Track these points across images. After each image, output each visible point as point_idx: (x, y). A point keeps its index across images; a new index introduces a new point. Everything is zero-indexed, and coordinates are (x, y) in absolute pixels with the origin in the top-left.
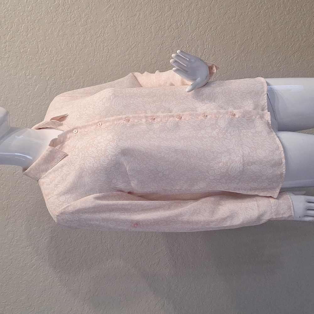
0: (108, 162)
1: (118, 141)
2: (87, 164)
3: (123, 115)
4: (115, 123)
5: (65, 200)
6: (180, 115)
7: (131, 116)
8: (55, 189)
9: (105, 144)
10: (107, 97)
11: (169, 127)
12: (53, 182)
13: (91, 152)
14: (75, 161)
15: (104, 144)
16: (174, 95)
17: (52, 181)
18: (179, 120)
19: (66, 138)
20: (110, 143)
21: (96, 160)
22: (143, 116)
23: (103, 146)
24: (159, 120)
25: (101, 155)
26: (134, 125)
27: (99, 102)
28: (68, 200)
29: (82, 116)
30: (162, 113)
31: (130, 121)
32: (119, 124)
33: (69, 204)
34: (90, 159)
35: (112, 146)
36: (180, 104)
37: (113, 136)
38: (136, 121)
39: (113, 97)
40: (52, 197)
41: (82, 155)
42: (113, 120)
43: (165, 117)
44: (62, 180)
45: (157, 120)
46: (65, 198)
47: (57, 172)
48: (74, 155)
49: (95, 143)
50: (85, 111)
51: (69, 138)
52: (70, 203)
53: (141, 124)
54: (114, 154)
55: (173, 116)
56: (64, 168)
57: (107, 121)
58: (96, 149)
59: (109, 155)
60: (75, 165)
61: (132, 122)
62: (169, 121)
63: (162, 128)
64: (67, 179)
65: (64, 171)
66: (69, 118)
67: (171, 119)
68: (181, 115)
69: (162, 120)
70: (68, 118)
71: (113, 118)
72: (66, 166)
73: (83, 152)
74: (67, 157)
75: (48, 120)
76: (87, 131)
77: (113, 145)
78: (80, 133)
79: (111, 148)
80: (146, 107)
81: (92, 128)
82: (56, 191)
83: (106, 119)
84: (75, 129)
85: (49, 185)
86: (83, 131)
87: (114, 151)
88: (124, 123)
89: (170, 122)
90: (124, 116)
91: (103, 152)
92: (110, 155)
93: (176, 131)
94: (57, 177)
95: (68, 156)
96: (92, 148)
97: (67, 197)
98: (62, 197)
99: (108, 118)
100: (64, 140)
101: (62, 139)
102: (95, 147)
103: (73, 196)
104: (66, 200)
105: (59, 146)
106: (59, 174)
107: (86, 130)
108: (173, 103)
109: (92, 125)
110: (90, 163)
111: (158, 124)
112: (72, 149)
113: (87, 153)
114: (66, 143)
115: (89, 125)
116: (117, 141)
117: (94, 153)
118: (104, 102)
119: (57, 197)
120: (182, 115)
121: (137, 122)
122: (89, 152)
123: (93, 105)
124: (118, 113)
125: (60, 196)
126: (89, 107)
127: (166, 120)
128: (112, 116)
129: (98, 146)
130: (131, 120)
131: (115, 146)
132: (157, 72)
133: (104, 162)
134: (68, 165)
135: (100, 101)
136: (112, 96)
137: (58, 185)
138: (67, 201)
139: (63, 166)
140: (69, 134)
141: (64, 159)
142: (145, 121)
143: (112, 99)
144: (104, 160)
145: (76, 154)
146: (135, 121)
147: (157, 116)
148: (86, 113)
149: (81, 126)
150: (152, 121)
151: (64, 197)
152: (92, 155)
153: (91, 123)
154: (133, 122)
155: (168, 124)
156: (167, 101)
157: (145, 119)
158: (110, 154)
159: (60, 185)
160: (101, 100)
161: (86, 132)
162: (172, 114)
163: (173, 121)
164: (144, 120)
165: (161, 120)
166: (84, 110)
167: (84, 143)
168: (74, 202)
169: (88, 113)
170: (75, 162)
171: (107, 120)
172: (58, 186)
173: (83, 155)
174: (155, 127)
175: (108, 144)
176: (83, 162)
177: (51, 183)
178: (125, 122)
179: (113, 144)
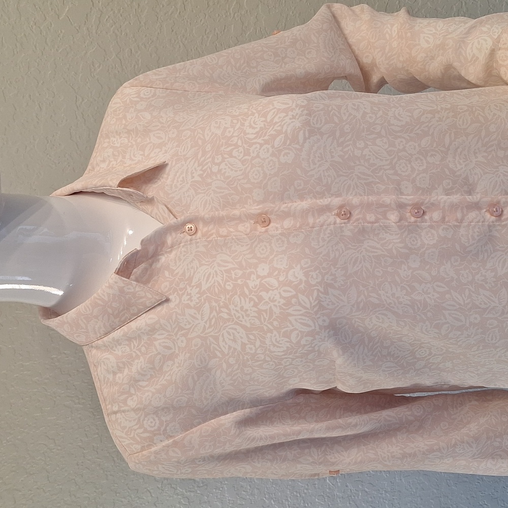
0: (287, 347)
1: (322, 290)
2: (224, 340)
3: (332, 195)
4: (311, 221)
5: (159, 429)
6: (498, 202)
7: (355, 201)
8: (132, 391)
9: (284, 298)
10: (286, 131)
11: (467, 244)
12: (126, 371)
13: (238, 309)
14: (189, 323)
15: (281, 297)
16: (483, 134)
17: (121, 365)
18: (496, 221)
19: (163, 243)
20: (300, 295)
21: (252, 337)
22: (390, 204)
23: (276, 303)
24: (436, 215)
25: (270, 326)
26: (363, 231)
27: (261, 145)
28: (168, 428)
29: (209, 181)
30: (448, 193)
31: (354, 218)
32: (322, 226)
33: (171, 441)
34: (235, 329)
35: (305, 308)
36: (496, 164)
37: (306, 274)
38: (371, 217)
39: (304, 133)
40: (124, 411)
41: (211, 313)
42: (305, 213)
43: (454, 207)
44: (151, 368)
45: (431, 218)
46: (158, 422)
47: (135, 343)
48: (188, 306)
49: (251, 284)
50: (219, 164)
51: (172, 247)
52: (171, 437)
53: (386, 228)
54: (309, 329)
55: (476, 206)
56: (156, 336)
57: (286, 215)
58: (256, 305)
59: (292, 331)
60: (189, 336)
61: (358, 220)
62: (465, 223)
63: (445, 246)
64: (165, 368)
65: (156, 343)
66: (168, 175)
67: (472, 215)
68: (502, 202)
69: (447, 219)
70: (165, 176)
71: (304, 204)
72: (164, 332)
73: (214, 304)
74: (165, 305)
75: (111, 183)
76: (225, 234)
77: (308, 306)
78: (203, 235)
79: (301, 312)
80: (399, 172)
81: (241, 227)
82: (135, 398)
83: (284, 207)
84: (190, 222)
85: (115, 373)
86: (214, 231)
87: (310, 323)
88: (335, 223)
89: (469, 225)
90: (337, 201)
91: (274, 320)
92: (296, 332)
93: (486, 254)
94: (138, 357)
95: (171, 305)
96: (242, 299)
97: (164, 419)
98: (152, 420)
99: (290, 204)
100: (157, 249)
101: (151, 249)
102: (251, 300)
103: (182, 416)
104: (162, 429)
105: (143, 266)
106: (143, 349)
107: (223, 231)
108: (476, 157)
109: (240, 219)
110: (234, 340)
111: (433, 231)
112: (182, 286)
113: (226, 311)
114: (163, 259)
115: (232, 219)
116: (318, 290)
117: (248, 316)
118: (276, 146)
119: (137, 417)
120: (504, 203)
121: (372, 223)
122: (231, 307)
123: (241, 149)
124: (318, 189)
125: (146, 416)
126: (231, 156)
127: (457, 220)
128: (302, 198)
129: (261, 299)
130: (356, 215)
131: (315, 306)
132: (402, 13)
133: (274, 345)
134: (168, 331)
135: (266, 142)
136: (302, 132)
137: (139, 381)
138: (165, 430)
139: (152, 330)
140: (171, 234)
141: (159, 309)
142: (397, 219)
143: (301, 141)
144: (278, 342)
145: (192, 304)
146: (368, 218)
147: (433, 204)
148: (220, 171)
149: (207, 216)
150: (416, 222)
151: (156, 419)
152: (241, 319)
153: (237, 212)
154: (360, 221)
155: (462, 231)
156: (459, 150)
157: (396, 213)
158: (296, 329)
159: (144, 384)
160: (266, 138)
161: (221, 236)
162: (475, 198)
163: (478, 222)
164: (393, 217)
165: (443, 218)
166: (216, 161)
167: (216, 272)
168: (183, 435)
169: (227, 174)
170: (188, 327)
171: (286, 210)
172: (141, 383)
173: (214, 313)
174: (426, 242)
175: (294, 301)
176: (212, 334)
177: (120, 369)
178: (338, 220)
179: (306, 300)
